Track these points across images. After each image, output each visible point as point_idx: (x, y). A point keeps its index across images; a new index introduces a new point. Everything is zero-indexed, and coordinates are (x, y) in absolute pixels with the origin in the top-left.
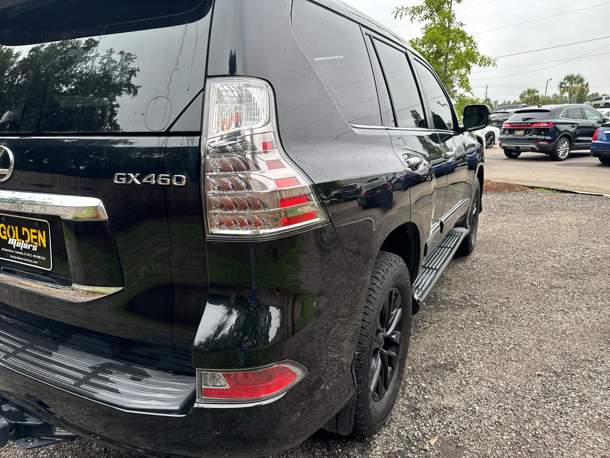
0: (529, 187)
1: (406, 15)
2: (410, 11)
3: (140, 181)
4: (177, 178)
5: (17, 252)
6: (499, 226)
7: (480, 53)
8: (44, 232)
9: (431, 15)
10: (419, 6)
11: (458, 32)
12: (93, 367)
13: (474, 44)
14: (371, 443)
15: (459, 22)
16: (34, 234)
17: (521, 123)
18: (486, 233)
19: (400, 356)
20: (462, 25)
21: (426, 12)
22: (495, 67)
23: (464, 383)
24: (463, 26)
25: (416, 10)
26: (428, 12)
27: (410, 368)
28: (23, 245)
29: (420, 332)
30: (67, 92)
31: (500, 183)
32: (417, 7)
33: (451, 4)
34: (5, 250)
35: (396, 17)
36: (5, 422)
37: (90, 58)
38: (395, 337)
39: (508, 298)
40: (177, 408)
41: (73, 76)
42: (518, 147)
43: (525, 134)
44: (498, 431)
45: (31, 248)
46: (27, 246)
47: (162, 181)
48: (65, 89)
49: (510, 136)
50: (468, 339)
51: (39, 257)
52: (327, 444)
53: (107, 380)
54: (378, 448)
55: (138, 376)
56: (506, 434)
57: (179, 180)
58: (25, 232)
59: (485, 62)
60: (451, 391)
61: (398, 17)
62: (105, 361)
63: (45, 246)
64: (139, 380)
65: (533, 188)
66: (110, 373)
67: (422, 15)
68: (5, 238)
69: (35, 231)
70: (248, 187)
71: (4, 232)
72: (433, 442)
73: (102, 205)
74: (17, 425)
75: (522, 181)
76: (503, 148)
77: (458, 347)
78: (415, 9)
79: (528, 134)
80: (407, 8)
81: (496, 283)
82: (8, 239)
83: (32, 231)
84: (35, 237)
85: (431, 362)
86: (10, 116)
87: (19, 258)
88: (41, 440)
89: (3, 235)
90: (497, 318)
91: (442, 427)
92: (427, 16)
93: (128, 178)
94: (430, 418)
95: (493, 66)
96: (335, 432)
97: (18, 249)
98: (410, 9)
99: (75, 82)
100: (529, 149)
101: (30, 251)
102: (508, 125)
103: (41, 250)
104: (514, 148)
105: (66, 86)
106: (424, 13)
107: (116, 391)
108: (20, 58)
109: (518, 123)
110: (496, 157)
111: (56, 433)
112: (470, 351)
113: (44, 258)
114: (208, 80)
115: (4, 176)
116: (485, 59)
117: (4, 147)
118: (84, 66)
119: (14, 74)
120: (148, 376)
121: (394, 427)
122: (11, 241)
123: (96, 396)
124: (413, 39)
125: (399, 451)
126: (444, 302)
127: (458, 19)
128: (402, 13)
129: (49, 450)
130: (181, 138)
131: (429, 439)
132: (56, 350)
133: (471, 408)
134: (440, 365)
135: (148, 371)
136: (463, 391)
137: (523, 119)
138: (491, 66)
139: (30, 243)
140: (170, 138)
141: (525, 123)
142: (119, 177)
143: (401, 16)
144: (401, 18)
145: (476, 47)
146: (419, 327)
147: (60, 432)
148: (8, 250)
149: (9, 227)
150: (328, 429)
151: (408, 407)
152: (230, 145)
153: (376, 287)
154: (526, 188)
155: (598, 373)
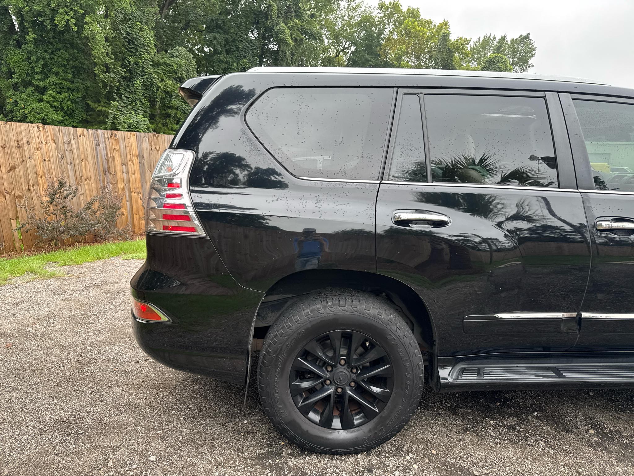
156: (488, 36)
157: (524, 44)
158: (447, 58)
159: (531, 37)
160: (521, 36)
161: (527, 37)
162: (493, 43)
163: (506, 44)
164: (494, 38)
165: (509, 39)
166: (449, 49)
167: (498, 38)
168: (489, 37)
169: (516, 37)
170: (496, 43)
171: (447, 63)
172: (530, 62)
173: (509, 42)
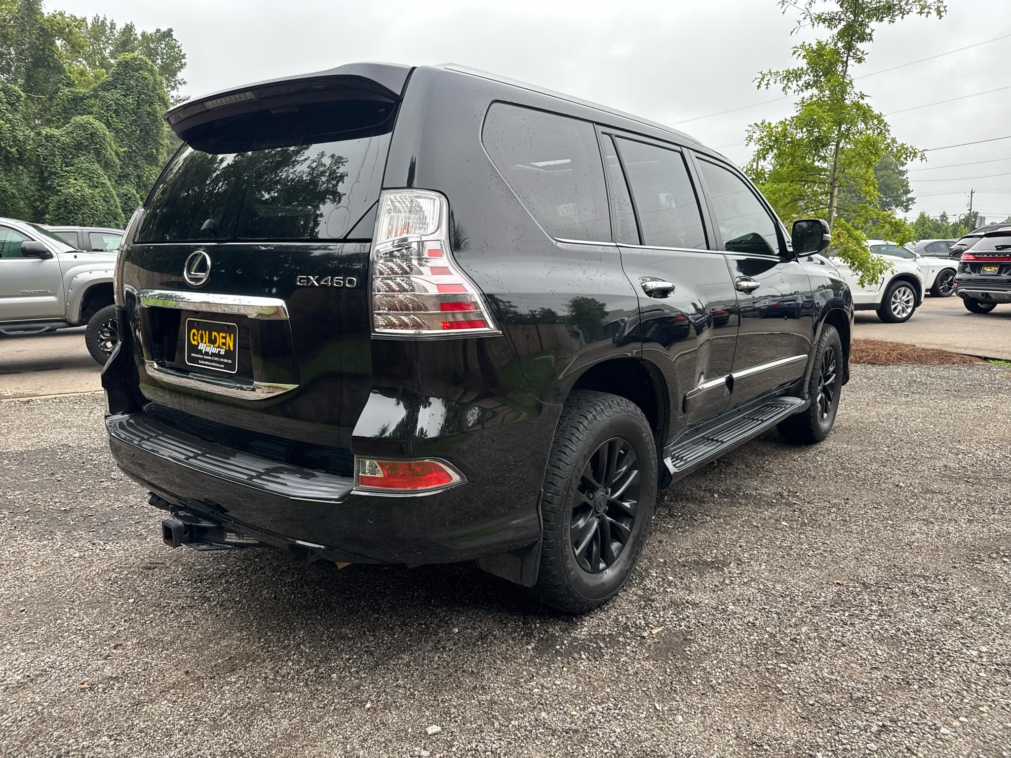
0: (980, 357)
1: (775, 82)
2: (781, 76)
3: (318, 283)
4: (349, 280)
5: (206, 357)
6: (890, 409)
7: (896, 140)
8: (232, 335)
9: (815, 82)
10: (796, 69)
11: (858, 106)
12: (266, 469)
13: (885, 126)
14: (579, 623)
15: (858, 92)
16: (223, 338)
17: (993, 254)
18: (862, 418)
19: (634, 532)
20: (862, 97)
21: (807, 77)
22: (924, 161)
23: (727, 581)
24: (866, 98)
25: (793, 75)
26: (812, 77)
27: (662, 560)
28: (212, 349)
29: (694, 525)
30: (269, 199)
31: (928, 350)
32: (793, 70)
33: (847, 66)
34: (195, 355)
35: (759, 87)
36: (181, 523)
37: (298, 162)
38: (629, 506)
39: (848, 499)
40: (337, 497)
41: (278, 182)
42: (987, 293)
43: (1000, 272)
44: (746, 631)
45: (219, 351)
46: (215, 351)
47: (337, 283)
48: (267, 196)
49: (974, 276)
50: (760, 539)
51: (225, 361)
52: (524, 618)
53: (279, 477)
54: (586, 629)
55: (306, 476)
56: (755, 634)
57: (351, 282)
58: (215, 336)
59: (906, 154)
60: (705, 587)
61: (763, 86)
62: (278, 465)
63: (232, 349)
64: (308, 479)
65: (986, 359)
66: (282, 473)
67: (800, 83)
68: (195, 343)
69: (224, 335)
70: (413, 290)
71: (195, 338)
72: (654, 632)
73: (284, 306)
74: (191, 526)
75: (975, 349)
76: (962, 297)
77: (741, 546)
78: (790, 73)
79: (1005, 273)
80: (777, 72)
81: (840, 481)
82: (199, 344)
83: (222, 334)
84: (224, 341)
85: (696, 558)
86: (210, 223)
87: (207, 363)
88: (211, 545)
89: (194, 340)
90: (816, 521)
91: (675, 619)
92: (809, 84)
93: (309, 280)
94: (664, 610)
95: (922, 160)
96: (519, 583)
97: (207, 354)
98: (781, 73)
99: (279, 189)
100: (1007, 298)
101: (218, 355)
102: (972, 257)
103: (229, 354)
104: (980, 295)
105: (269, 194)
106: (805, 78)
107: (286, 485)
108: (224, 165)
109: (988, 254)
110: (950, 311)
111: (227, 540)
112: (755, 552)
113: (230, 362)
114: (384, 192)
115: (201, 279)
116: (907, 149)
117: (203, 253)
118: (291, 170)
119: (216, 181)
120: (316, 476)
121: (613, 613)
122: (202, 347)
123: (266, 487)
124: (786, 120)
125: (609, 634)
126: (746, 497)
127: (858, 87)
128: (769, 80)
129: (217, 591)
130: (355, 244)
131: (652, 628)
132: (234, 456)
133: (723, 607)
134: (706, 562)
135: (317, 473)
136: (721, 590)
137: (996, 247)
138: (918, 159)
139: (218, 347)
140: (346, 244)
141: (999, 254)
142: (301, 279)
143: (768, 84)
144: (767, 88)
145: (888, 131)
146: (695, 520)
147: (231, 538)
148: (197, 356)
149: (200, 332)
150: (512, 581)
151: (641, 597)
152: (397, 251)
153: (582, 426)
154: (973, 359)
155: (929, 590)
156: (101, 19)
157: (165, 45)
158: (41, 45)
159: (175, 35)
160: (159, 30)
161: (169, 34)
162: (111, 32)
163: (135, 39)
164: (113, 26)
165: (138, 31)
166: (42, 29)
167: (120, 26)
168: (103, 22)
169: (151, 30)
170: (117, 34)
171: (44, 54)
172: (180, 76)
173: (140, 38)
